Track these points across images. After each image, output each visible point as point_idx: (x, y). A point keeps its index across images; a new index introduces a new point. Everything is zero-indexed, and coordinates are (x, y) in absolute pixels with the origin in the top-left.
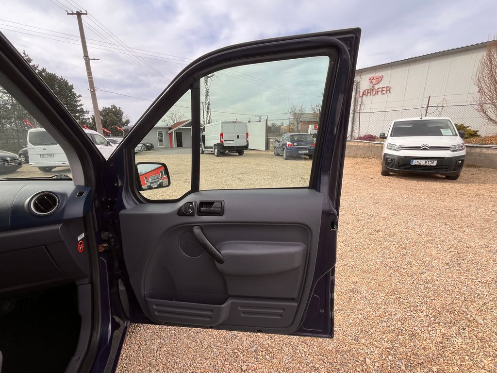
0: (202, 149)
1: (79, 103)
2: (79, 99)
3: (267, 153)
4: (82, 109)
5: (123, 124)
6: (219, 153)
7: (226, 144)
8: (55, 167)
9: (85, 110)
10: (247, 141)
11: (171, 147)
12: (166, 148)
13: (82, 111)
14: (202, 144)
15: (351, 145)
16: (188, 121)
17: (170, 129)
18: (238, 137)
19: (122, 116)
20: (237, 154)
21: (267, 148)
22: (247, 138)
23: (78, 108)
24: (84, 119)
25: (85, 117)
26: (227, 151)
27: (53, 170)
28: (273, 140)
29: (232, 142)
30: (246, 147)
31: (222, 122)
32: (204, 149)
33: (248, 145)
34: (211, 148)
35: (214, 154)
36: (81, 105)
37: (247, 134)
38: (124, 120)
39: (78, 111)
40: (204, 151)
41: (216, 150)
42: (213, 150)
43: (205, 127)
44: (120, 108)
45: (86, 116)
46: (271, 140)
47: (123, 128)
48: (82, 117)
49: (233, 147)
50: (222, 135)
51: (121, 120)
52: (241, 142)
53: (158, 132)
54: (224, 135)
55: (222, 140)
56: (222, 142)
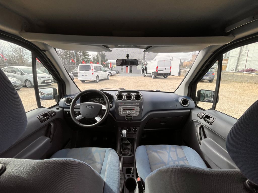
3: (179, 77)
5: (105, 61)
6: (155, 77)
7: (159, 72)
8: (86, 81)
9: (89, 55)
10: (171, 71)
11: (127, 72)
12: (125, 73)
14: (145, 72)
15: (238, 75)
18: (166, 68)
19: (105, 57)
20: (164, 77)
21: (179, 75)
22: (171, 69)
23: (87, 54)
25: (89, 58)
26: (159, 76)
27: (85, 82)
28: (183, 71)
29: (162, 71)
30: (170, 74)
31: (158, 61)
32: (146, 75)
33: (170, 73)
34: (150, 74)
35: (151, 77)
37: (171, 67)
38: (106, 59)
39: (86, 55)
40: (146, 76)
41: (153, 75)
42: (151, 75)
43: (147, 63)
45: (90, 57)
47: (106, 63)
49: (162, 74)
50: (157, 67)
51: (104, 59)
52: (167, 72)
54: (158, 68)
55: (157, 70)
56: (157, 71)
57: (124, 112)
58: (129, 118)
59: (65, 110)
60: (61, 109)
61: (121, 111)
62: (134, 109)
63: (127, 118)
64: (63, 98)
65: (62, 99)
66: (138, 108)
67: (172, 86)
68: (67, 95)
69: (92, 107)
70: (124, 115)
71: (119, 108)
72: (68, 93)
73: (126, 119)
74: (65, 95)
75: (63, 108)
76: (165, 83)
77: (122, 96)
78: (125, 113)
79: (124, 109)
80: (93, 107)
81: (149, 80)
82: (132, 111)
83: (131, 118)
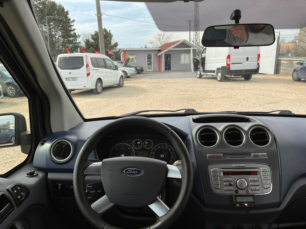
0: (200, 73)
1: (73, 28)
2: (72, 24)
3: (276, 77)
4: (75, 34)
6: (223, 78)
7: (233, 68)
9: (77, 35)
10: (258, 64)
11: (160, 70)
12: (154, 72)
13: (75, 36)
14: (201, 68)
16: (178, 41)
17: (159, 51)
18: (247, 59)
19: (111, 39)
20: (243, 79)
21: (277, 71)
22: (258, 60)
23: (72, 33)
24: (76, 43)
25: (77, 42)
26: (233, 76)
28: (286, 62)
29: (240, 65)
30: (256, 71)
32: (202, 74)
33: (258, 68)
34: (213, 72)
35: (216, 78)
36: (74, 30)
37: (259, 56)
38: (113, 43)
39: (71, 36)
40: (202, 75)
41: (220, 74)
42: (215, 74)
44: (110, 31)
45: (79, 40)
46: (282, 62)
48: (75, 41)
49: (240, 71)
50: (229, 57)
51: (110, 43)
52: (250, 66)
53: (148, 54)
54: (231, 57)
55: (228, 63)
56: (228, 65)
57: (225, 181)
58: (247, 202)
59: (51, 176)
60: (41, 175)
61: (216, 180)
62: (255, 173)
63: (239, 199)
64: (45, 142)
65: (43, 144)
66: (267, 168)
67: (268, 98)
68: (53, 132)
69: (139, 172)
70: (228, 193)
71: (212, 169)
72: (55, 129)
73: (238, 205)
74: (48, 132)
75: (46, 171)
76: (250, 91)
77: (214, 132)
78: (231, 185)
79: (225, 173)
80: (143, 173)
81: (212, 86)
82: (251, 178)
83: (250, 199)
